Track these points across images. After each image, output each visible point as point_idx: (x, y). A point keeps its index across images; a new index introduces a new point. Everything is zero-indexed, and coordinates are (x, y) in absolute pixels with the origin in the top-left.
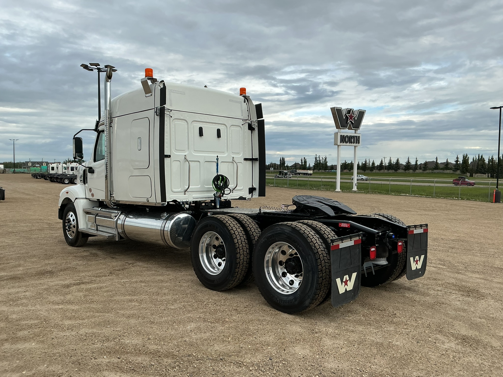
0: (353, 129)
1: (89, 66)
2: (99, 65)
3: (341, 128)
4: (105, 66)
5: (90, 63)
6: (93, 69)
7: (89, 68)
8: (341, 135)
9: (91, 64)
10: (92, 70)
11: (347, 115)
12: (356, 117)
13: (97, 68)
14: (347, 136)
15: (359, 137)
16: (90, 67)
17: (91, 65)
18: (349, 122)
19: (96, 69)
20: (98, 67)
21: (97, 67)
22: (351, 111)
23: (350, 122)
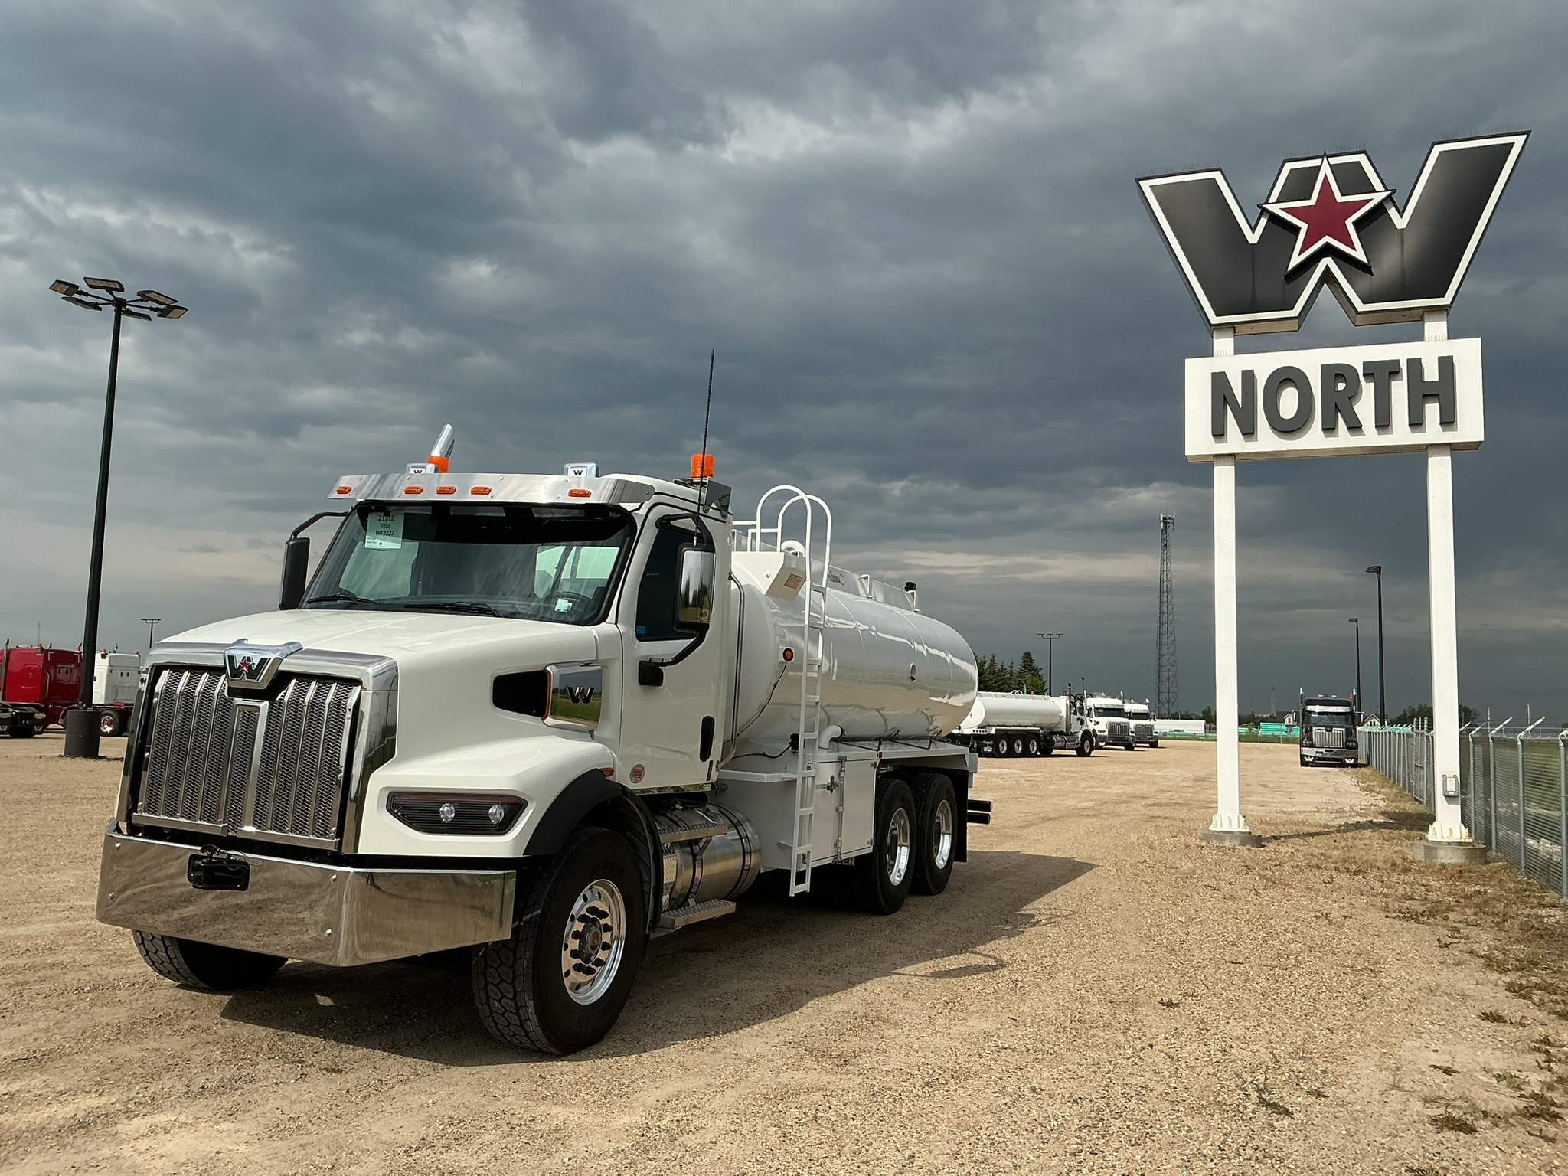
1: (83, 287)
2: (122, 289)
4: (139, 294)
5: (85, 278)
6: (97, 304)
7: (82, 297)
9: (93, 283)
10: (96, 306)
13: (112, 298)
16: (87, 295)
17: (91, 286)
19: (112, 303)
20: (117, 294)
21: (112, 294)
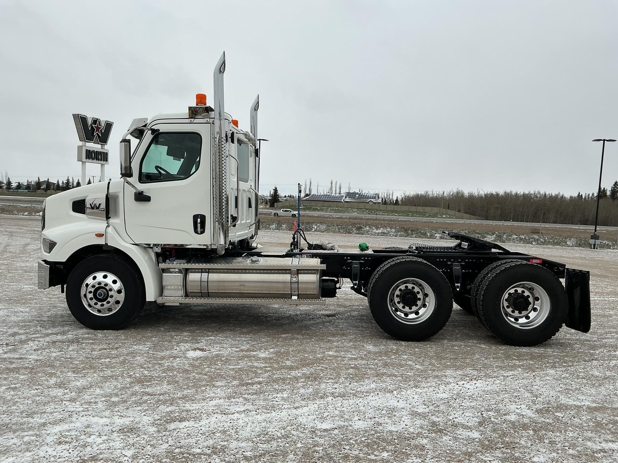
0: (99, 143)
11: (93, 125)
12: (103, 130)
18: (95, 135)
22: (98, 121)
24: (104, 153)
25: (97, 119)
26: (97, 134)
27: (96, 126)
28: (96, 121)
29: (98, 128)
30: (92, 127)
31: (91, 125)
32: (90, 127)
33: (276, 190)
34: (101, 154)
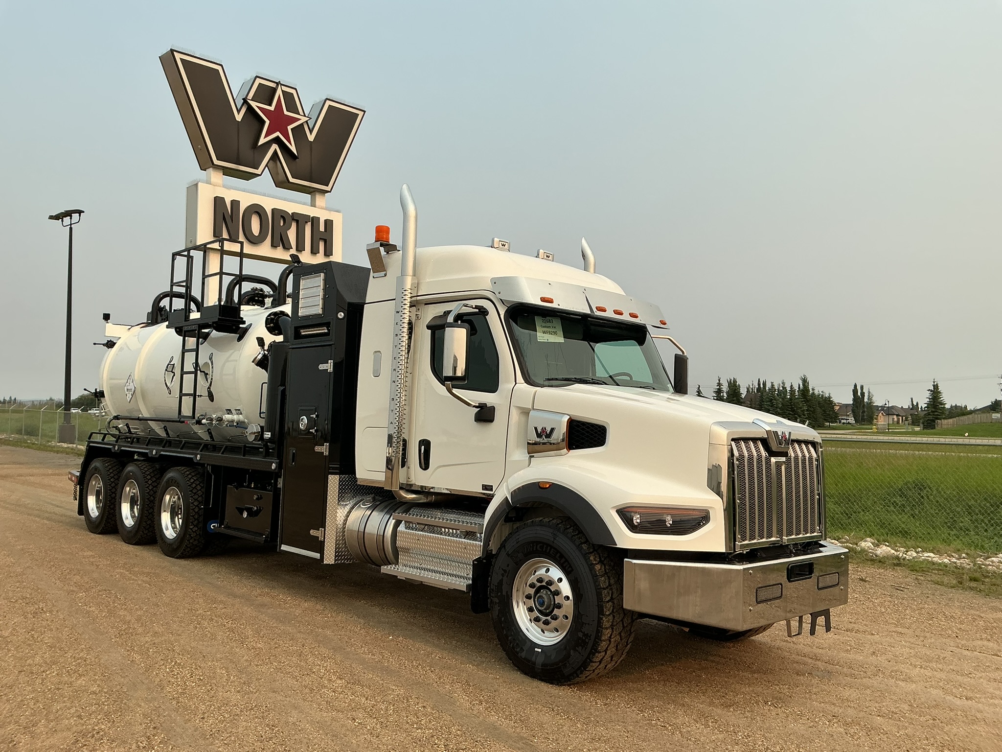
0: (291, 180)
3: (216, 162)
8: (216, 198)
11: (254, 104)
12: (311, 131)
14: (256, 210)
15: (329, 224)
18: (268, 144)
22: (279, 92)
23: (275, 147)
24: (315, 221)
25: (277, 84)
26: (277, 140)
27: (272, 108)
28: (274, 90)
29: (279, 122)
30: (250, 109)
31: (245, 101)
32: (239, 111)
33: (935, 393)
34: (297, 222)
